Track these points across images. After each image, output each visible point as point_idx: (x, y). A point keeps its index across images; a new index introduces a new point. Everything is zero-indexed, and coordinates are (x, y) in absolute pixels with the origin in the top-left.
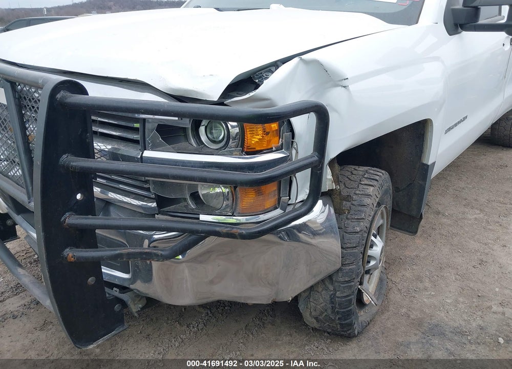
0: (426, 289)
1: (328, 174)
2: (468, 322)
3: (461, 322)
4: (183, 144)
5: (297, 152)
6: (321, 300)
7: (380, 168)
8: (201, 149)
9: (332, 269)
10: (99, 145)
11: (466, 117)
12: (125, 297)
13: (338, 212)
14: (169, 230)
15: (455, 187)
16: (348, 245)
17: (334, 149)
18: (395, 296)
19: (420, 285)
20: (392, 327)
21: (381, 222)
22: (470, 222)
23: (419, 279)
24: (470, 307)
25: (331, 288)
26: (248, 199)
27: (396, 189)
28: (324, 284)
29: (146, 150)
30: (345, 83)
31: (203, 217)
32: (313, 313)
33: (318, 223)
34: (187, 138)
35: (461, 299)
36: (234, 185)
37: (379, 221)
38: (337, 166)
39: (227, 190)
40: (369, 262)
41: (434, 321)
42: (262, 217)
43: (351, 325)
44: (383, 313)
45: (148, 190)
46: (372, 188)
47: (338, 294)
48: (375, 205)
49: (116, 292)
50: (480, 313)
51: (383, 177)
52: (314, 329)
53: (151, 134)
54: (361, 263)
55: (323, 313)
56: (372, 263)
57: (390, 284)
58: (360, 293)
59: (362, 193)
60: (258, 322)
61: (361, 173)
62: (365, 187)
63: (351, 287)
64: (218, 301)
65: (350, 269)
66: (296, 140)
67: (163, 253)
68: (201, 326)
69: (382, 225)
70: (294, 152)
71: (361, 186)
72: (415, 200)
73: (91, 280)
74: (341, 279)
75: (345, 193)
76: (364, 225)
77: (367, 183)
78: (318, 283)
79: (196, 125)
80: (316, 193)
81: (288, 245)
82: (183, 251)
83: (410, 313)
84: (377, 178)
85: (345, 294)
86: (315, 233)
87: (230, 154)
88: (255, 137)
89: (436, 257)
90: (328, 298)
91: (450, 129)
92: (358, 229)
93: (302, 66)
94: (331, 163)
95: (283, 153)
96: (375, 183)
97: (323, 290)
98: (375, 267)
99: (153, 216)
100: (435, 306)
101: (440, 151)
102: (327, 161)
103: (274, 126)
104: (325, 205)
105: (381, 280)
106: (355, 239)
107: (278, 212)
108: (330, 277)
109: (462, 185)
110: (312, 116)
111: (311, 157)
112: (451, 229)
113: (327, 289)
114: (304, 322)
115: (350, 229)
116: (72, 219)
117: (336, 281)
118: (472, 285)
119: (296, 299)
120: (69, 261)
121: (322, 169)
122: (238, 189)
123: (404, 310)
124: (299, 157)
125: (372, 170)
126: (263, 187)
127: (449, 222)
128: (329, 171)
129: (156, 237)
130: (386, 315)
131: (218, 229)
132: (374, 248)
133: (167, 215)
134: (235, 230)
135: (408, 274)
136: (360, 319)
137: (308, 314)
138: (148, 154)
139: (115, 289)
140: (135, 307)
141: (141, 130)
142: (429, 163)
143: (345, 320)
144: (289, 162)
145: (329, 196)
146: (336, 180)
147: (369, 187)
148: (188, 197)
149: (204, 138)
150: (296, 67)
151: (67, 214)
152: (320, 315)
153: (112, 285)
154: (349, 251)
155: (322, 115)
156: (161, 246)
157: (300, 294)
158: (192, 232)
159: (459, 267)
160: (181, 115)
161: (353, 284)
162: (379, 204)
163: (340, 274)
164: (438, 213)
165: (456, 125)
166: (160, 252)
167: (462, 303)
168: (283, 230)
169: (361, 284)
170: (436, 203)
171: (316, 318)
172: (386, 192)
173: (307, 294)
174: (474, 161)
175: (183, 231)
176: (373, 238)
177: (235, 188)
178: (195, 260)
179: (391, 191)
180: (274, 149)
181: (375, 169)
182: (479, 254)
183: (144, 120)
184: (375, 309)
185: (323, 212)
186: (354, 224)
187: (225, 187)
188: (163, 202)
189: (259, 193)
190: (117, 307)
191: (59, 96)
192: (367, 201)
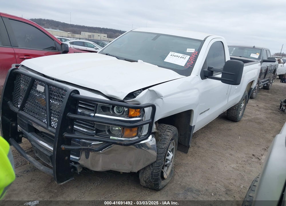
0: (189, 176)
1: (154, 126)
2: (202, 188)
3: (200, 188)
4: (108, 112)
5: (145, 118)
6: (148, 174)
7: (173, 126)
8: (114, 115)
9: (152, 161)
10: (79, 111)
11: (209, 109)
12: (76, 166)
13: (157, 141)
14: (100, 141)
15: (208, 137)
16: (159, 153)
17: (157, 118)
18: (176, 177)
19: (187, 174)
20: (174, 188)
21: (173, 147)
22: (211, 152)
23: (187, 172)
24: (204, 183)
25: (152, 169)
26: (127, 132)
27: (180, 135)
28: (150, 167)
29: (96, 113)
30: (162, 97)
31: (111, 137)
32: (145, 179)
33: (150, 145)
34: (109, 110)
35: (201, 180)
36: (124, 127)
37: (172, 146)
38: (158, 123)
39: (121, 129)
40: (166, 161)
41: (190, 187)
42: (131, 139)
43: (158, 184)
44: (171, 183)
45: (93, 127)
46: (170, 133)
47: (154, 171)
48: (170, 139)
49: (73, 164)
50: (207, 185)
51: (174, 129)
52: (144, 187)
53: (99, 108)
54: (163, 160)
55: (148, 179)
56: (168, 162)
57: (175, 173)
58: (162, 172)
59: (166, 134)
60: (122, 184)
61: (166, 127)
62: (167, 132)
63: (159, 168)
64: (110, 170)
65: (159, 162)
66: (145, 114)
67: (96, 149)
68: (98, 184)
69: (173, 148)
70: (144, 118)
71: (166, 132)
72: (187, 139)
73: (67, 158)
74: (156, 165)
75: (160, 133)
76: (165, 146)
77: (168, 131)
78: (147, 167)
79: (113, 107)
80: (150, 133)
81: (138, 150)
82: (101, 150)
83: (181, 183)
84: (172, 129)
85: (157, 171)
86: (149, 148)
87: (124, 117)
88: (132, 113)
89: (195, 164)
90: (150, 173)
91: (201, 113)
92: (163, 147)
93: (149, 91)
94: (156, 123)
95: (140, 118)
96: (171, 131)
97: (149, 170)
98: (169, 164)
99: (94, 136)
100: (191, 182)
101: (197, 122)
102: (154, 122)
103: (139, 110)
104: (152, 137)
105: (172, 171)
106: (162, 151)
107: (137, 138)
108: (152, 164)
109: (211, 136)
110: (151, 108)
111: (149, 120)
112: (203, 154)
113: (150, 169)
114: (140, 184)
115: (161, 147)
116: (66, 135)
117: (154, 166)
118: (206, 175)
119: (138, 172)
120: (62, 149)
121: (152, 124)
122: (125, 129)
123: (179, 182)
124: (145, 120)
125: (170, 126)
126: (133, 129)
127: (203, 151)
128: (155, 125)
129: (92, 143)
130: (172, 184)
131: (116, 142)
132: (169, 156)
133: (98, 136)
134: (122, 143)
135: (183, 170)
136: (162, 184)
137: (142, 179)
138: (96, 115)
139: (72, 163)
140: (79, 170)
141: (95, 107)
142: (193, 125)
143: (156, 182)
144: (142, 121)
145: (154, 134)
146: (157, 129)
147: (168, 132)
148: (106, 130)
149: (115, 111)
150: (147, 92)
151: (65, 133)
152: (147, 180)
153: (72, 161)
154: (160, 155)
155: (154, 108)
156: (94, 147)
157: (140, 170)
158: (107, 142)
159: (203, 168)
160: (110, 104)
161: (160, 167)
162: (172, 140)
163: (156, 164)
164: (199, 147)
165: (204, 112)
166: (95, 149)
167: (202, 181)
168: (138, 145)
169: (163, 169)
170: (199, 143)
171: (145, 181)
172: (175, 135)
173: (143, 171)
174: (218, 126)
175: (104, 141)
176: (169, 152)
177: (124, 128)
178: (104, 153)
179: (178, 135)
180: (138, 116)
181: (172, 126)
182: (212, 164)
183: (97, 104)
184: (168, 181)
185: (151, 140)
186: (162, 145)
187: (120, 128)
188: (98, 131)
189: (131, 131)
190: (72, 170)
191: (72, 94)
192: (168, 137)
